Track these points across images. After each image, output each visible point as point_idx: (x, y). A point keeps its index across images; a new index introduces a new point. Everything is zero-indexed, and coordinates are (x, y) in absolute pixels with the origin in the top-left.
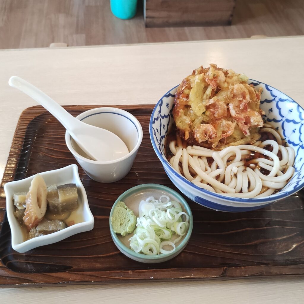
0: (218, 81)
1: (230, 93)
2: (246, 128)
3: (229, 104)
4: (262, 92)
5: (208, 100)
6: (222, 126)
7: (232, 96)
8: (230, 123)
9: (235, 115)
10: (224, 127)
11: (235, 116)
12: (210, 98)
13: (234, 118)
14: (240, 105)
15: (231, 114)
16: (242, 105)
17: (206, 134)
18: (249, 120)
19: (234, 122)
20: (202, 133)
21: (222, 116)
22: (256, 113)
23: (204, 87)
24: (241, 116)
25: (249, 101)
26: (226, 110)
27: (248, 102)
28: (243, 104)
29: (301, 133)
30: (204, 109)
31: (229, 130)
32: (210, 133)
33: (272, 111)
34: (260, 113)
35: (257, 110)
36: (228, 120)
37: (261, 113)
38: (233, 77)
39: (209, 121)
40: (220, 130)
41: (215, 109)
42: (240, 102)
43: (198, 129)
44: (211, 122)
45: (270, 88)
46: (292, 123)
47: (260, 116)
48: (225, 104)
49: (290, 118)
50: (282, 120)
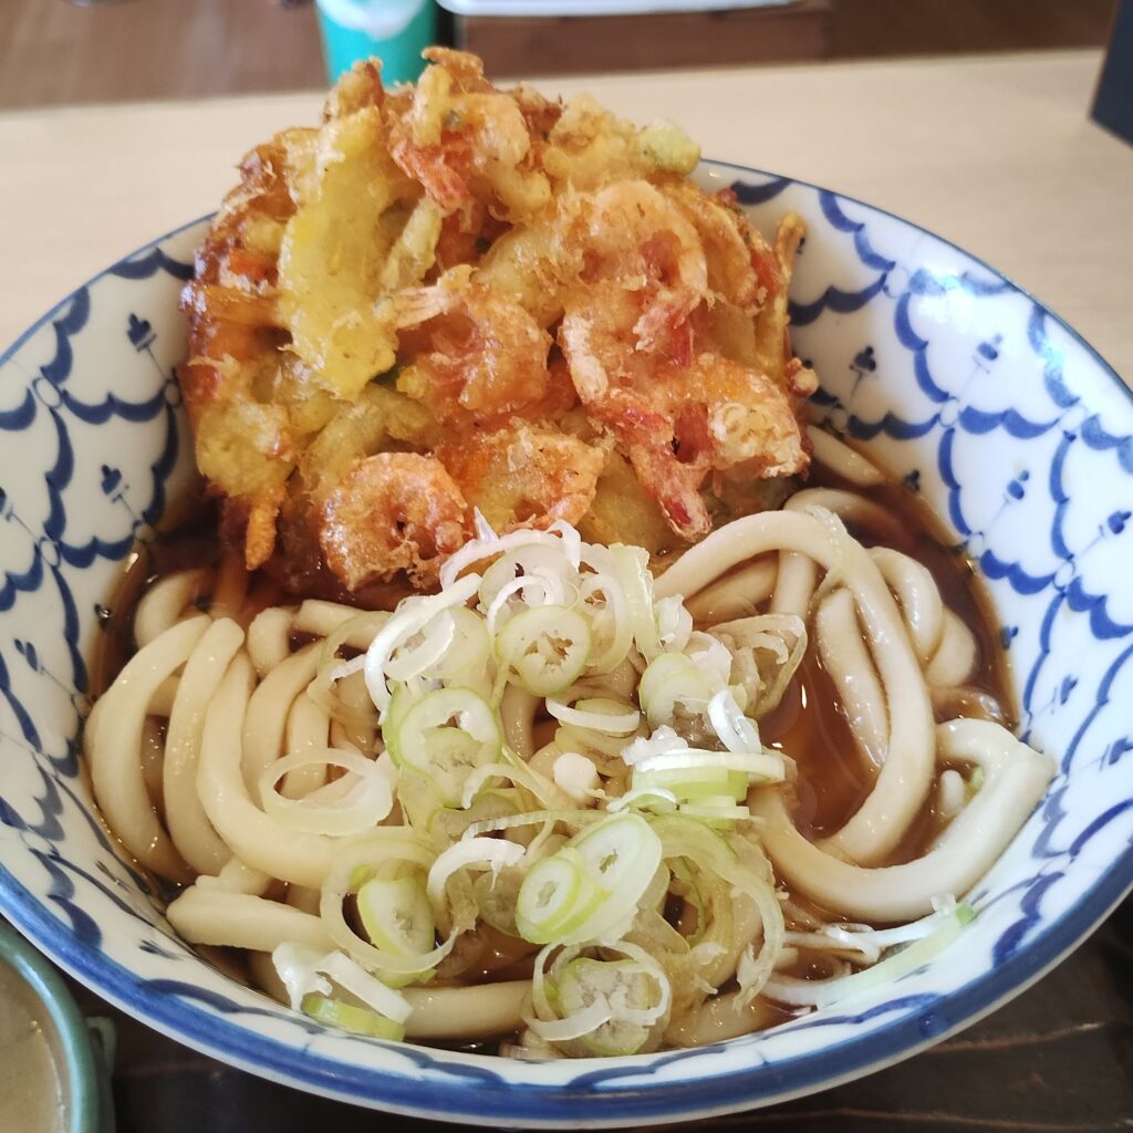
0: (479, 161)
1: (563, 243)
2: (682, 481)
3: (566, 322)
4: (802, 243)
5: (411, 291)
6: (512, 467)
7: (577, 259)
8: (566, 444)
9: (601, 394)
10: (522, 472)
11: (607, 396)
12: (430, 278)
13: (601, 412)
14: (635, 322)
15: (578, 390)
16: (651, 322)
17: (401, 526)
18: (705, 428)
19: (596, 440)
20: (372, 519)
21: (506, 397)
22: (756, 384)
23: (381, 205)
24: (645, 399)
25: (704, 302)
26: (540, 357)
27: (695, 303)
28: (657, 312)
30: (377, 352)
31: (558, 490)
32: (425, 513)
33: (872, 366)
34: (784, 379)
35: (766, 363)
36: (561, 428)
37: (793, 383)
38: (590, 139)
39: (422, 435)
40: (495, 496)
41: (462, 352)
42: (639, 299)
43: (339, 493)
44: (437, 443)
45: (850, 211)
46: (1000, 434)
47: (782, 401)
48: (532, 321)
50: (937, 418)
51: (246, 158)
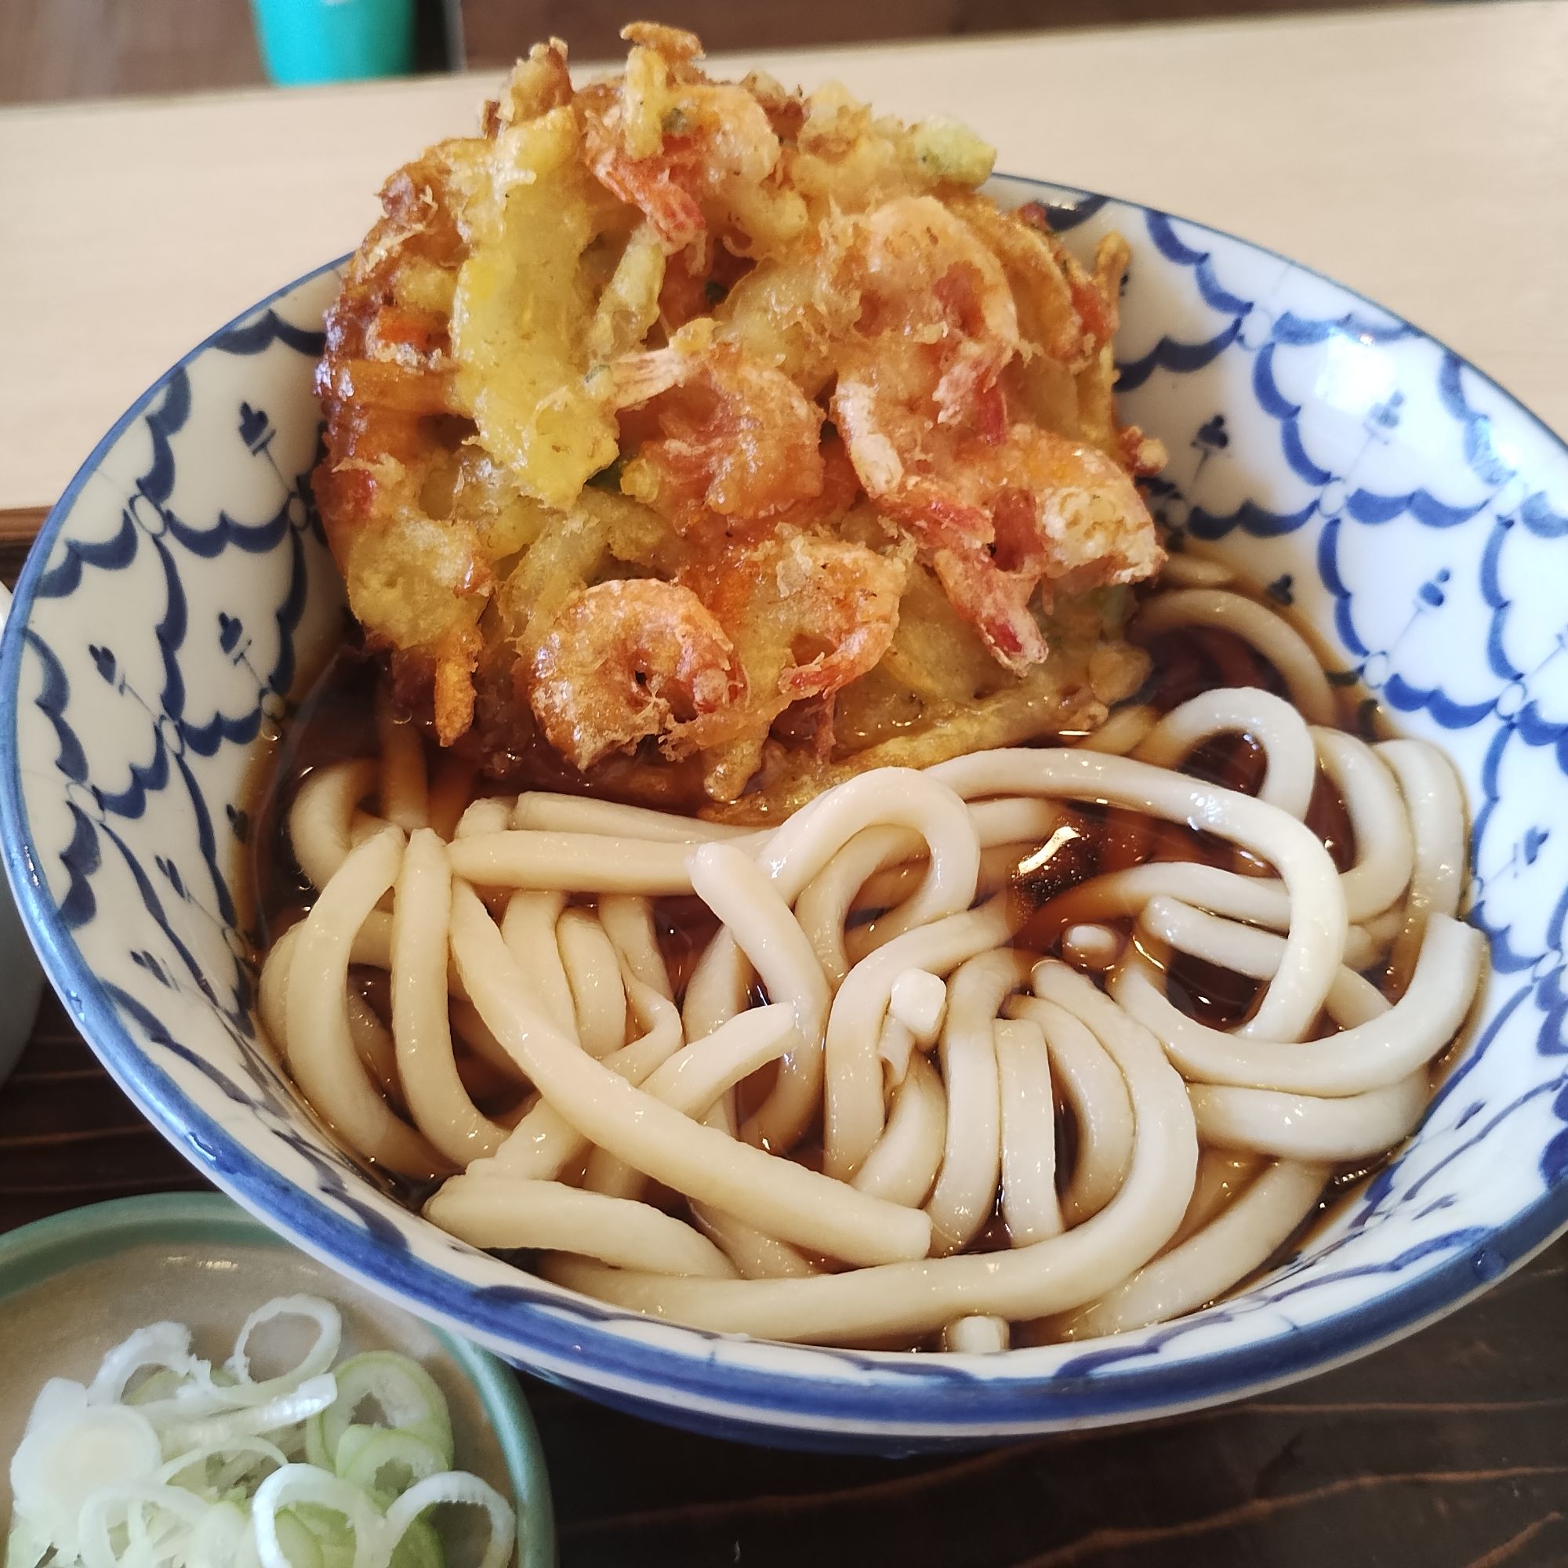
0: (714, 176)
1: (834, 283)
2: (1008, 595)
3: (840, 390)
4: (1125, 280)
5: (632, 357)
6: (784, 592)
7: (853, 304)
8: (854, 555)
9: (895, 484)
10: (799, 597)
11: (902, 487)
12: (655, 338)
13: (892, 510)
14: (934, 386)
15: (863, 481)
16: (955, 385)
17: (642, 678)
18: (1030, 523)
19: (890, 548)
20: (604, 672)
21: (772, 495)
22: (1091, 461)
23: (581, 243)
24: (951, 487)
25: (1017, 355)
26: (810, 439)
27: (1007, 357)
28: (962, 372)
29: (1498, 604)
30: (596, 442)
31: (850, 618)
32: (677, 659)
33: (1223, 441)
34: (1124, 453)
35: (1094, 433)
36: (842, 534)
37: (1135, 458)
38: (851, 144)
39: (658, 550)
40: (764, 632)
41: (705, 437)
42: (936, 356)
43: (556, 638)
44: (678, 564)
45: (1190, 238)
46: (1405, 525)
47: (1127, 482)
48: (797, 391)
49: (1389, 483)
50: (1314, 506)
51: (390, 183)
